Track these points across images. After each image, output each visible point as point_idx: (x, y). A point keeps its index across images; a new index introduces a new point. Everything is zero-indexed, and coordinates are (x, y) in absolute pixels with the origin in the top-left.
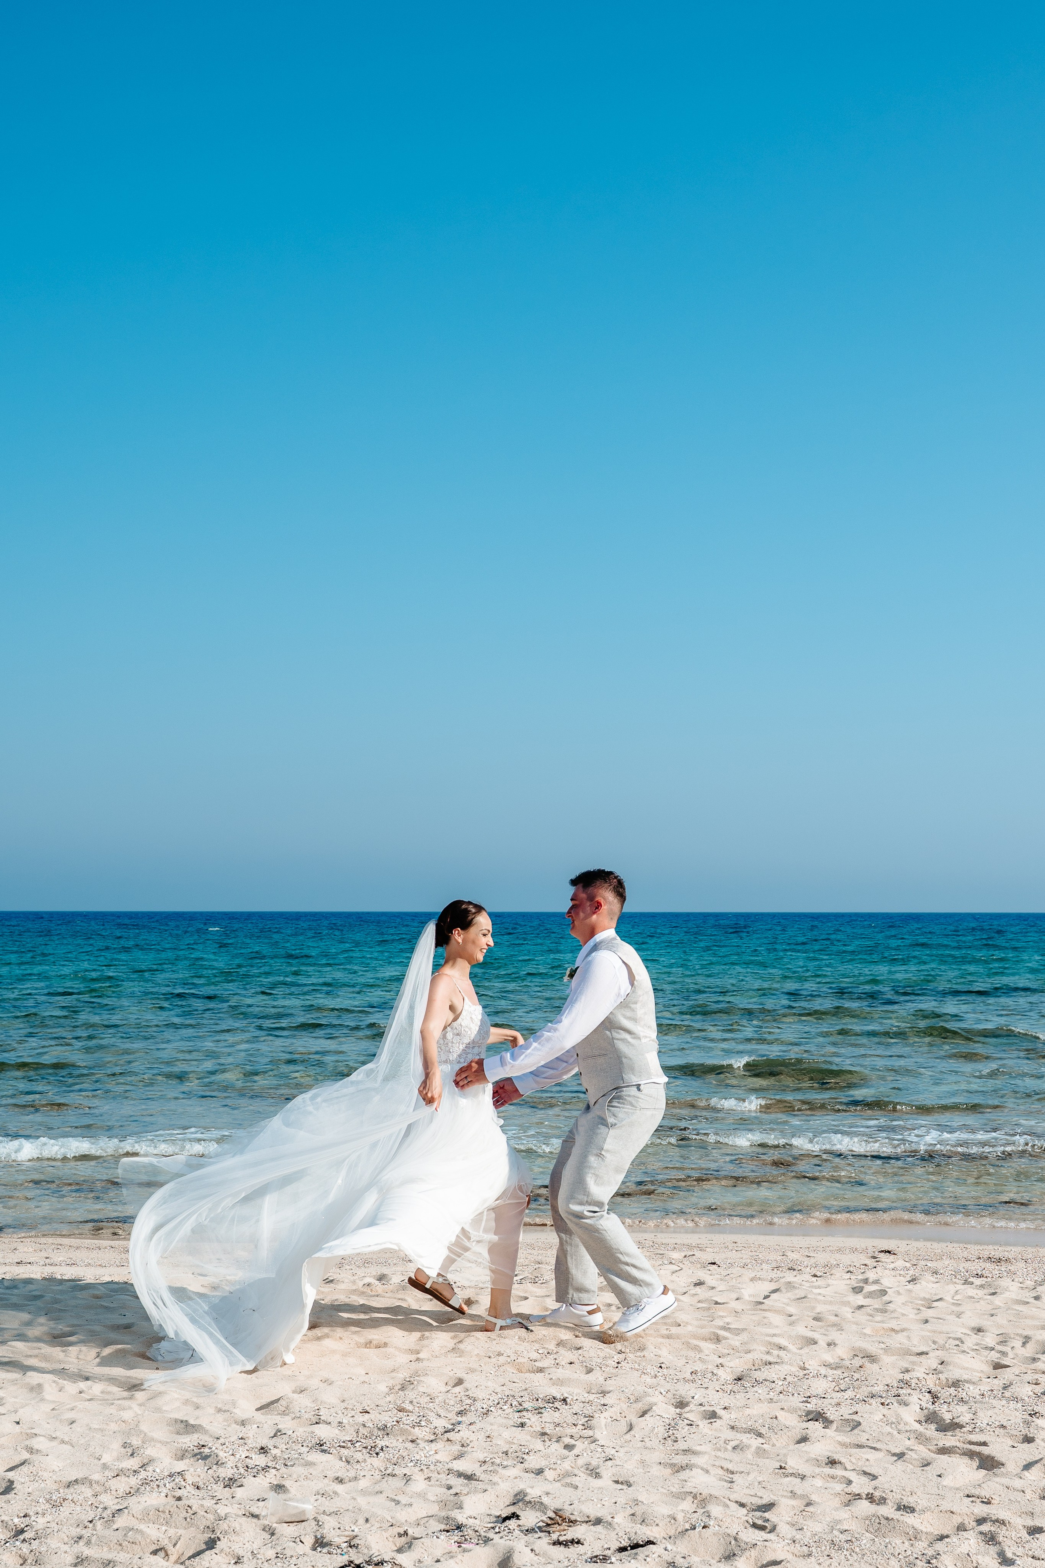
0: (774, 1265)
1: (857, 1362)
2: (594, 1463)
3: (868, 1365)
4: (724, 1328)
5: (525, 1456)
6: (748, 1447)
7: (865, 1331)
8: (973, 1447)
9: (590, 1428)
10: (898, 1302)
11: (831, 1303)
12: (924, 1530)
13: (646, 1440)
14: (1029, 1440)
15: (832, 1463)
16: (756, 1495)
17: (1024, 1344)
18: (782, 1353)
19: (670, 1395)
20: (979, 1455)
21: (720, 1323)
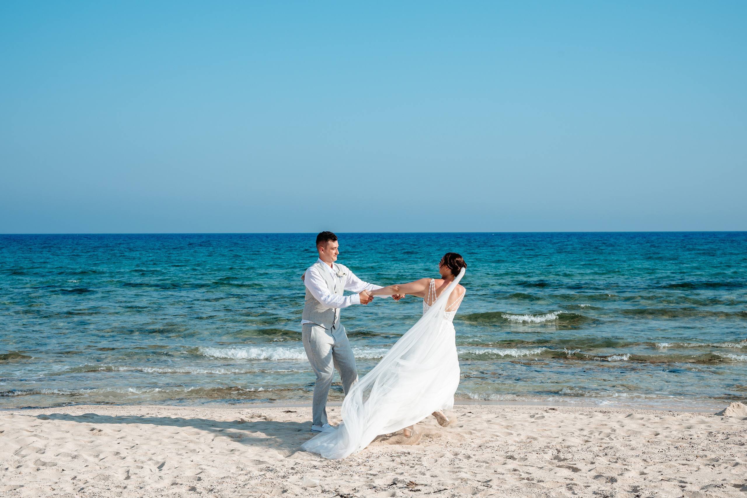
1: (529, 440)
2: (423, 471)
3: (533, 441)
4: (474, 430)
5: (396, 470)
6: (482, 466)
8: (570, 465)
9: (420, 461)
11: (520, 421)
12: (546, 487)
13: (443, 465)
14: (592, 463)
15: (515, 470)
16: (485, 479)
18: (497, 438)
19: (452, 452)
20: (572, 467)
21: (473, 428)
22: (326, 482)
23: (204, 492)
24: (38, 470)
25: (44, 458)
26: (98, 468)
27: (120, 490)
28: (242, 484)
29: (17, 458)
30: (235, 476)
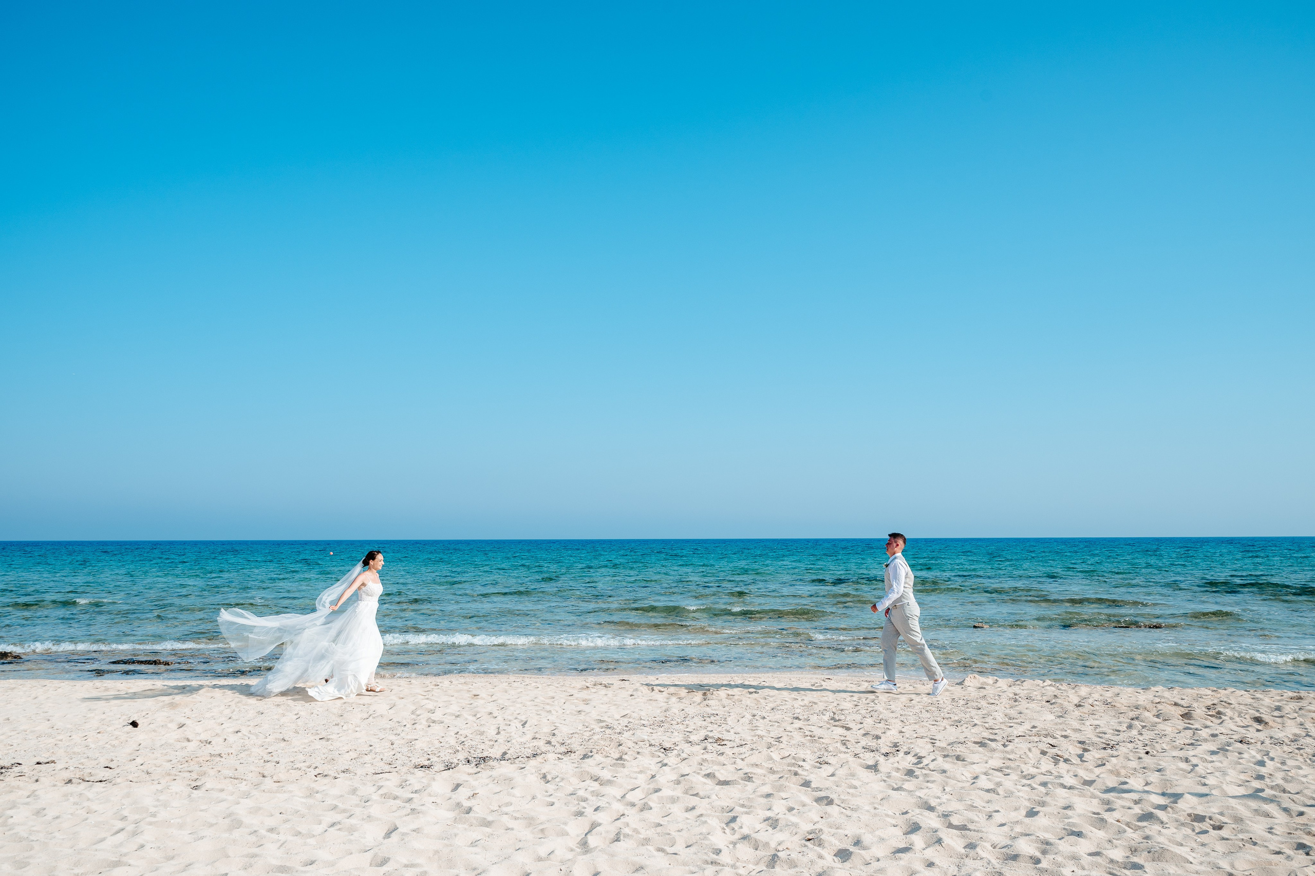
1: (811, 704)
2: (728, 729)
5: (707, 728)
6: (775, 725)
8: (843, 725)
12: (825, 743)
13: (743, 724)
14: (861, 723)
15: (801, 729)
16: (777, 736)
20: (845, 727)
22: (653, 738)
23: (558, 745)
24: (429, 727)
25: (434, 717)
26: (475, 725)
27: (492, 743)
28: (587, 738)
29: (413, 716)
30: (582, 732)
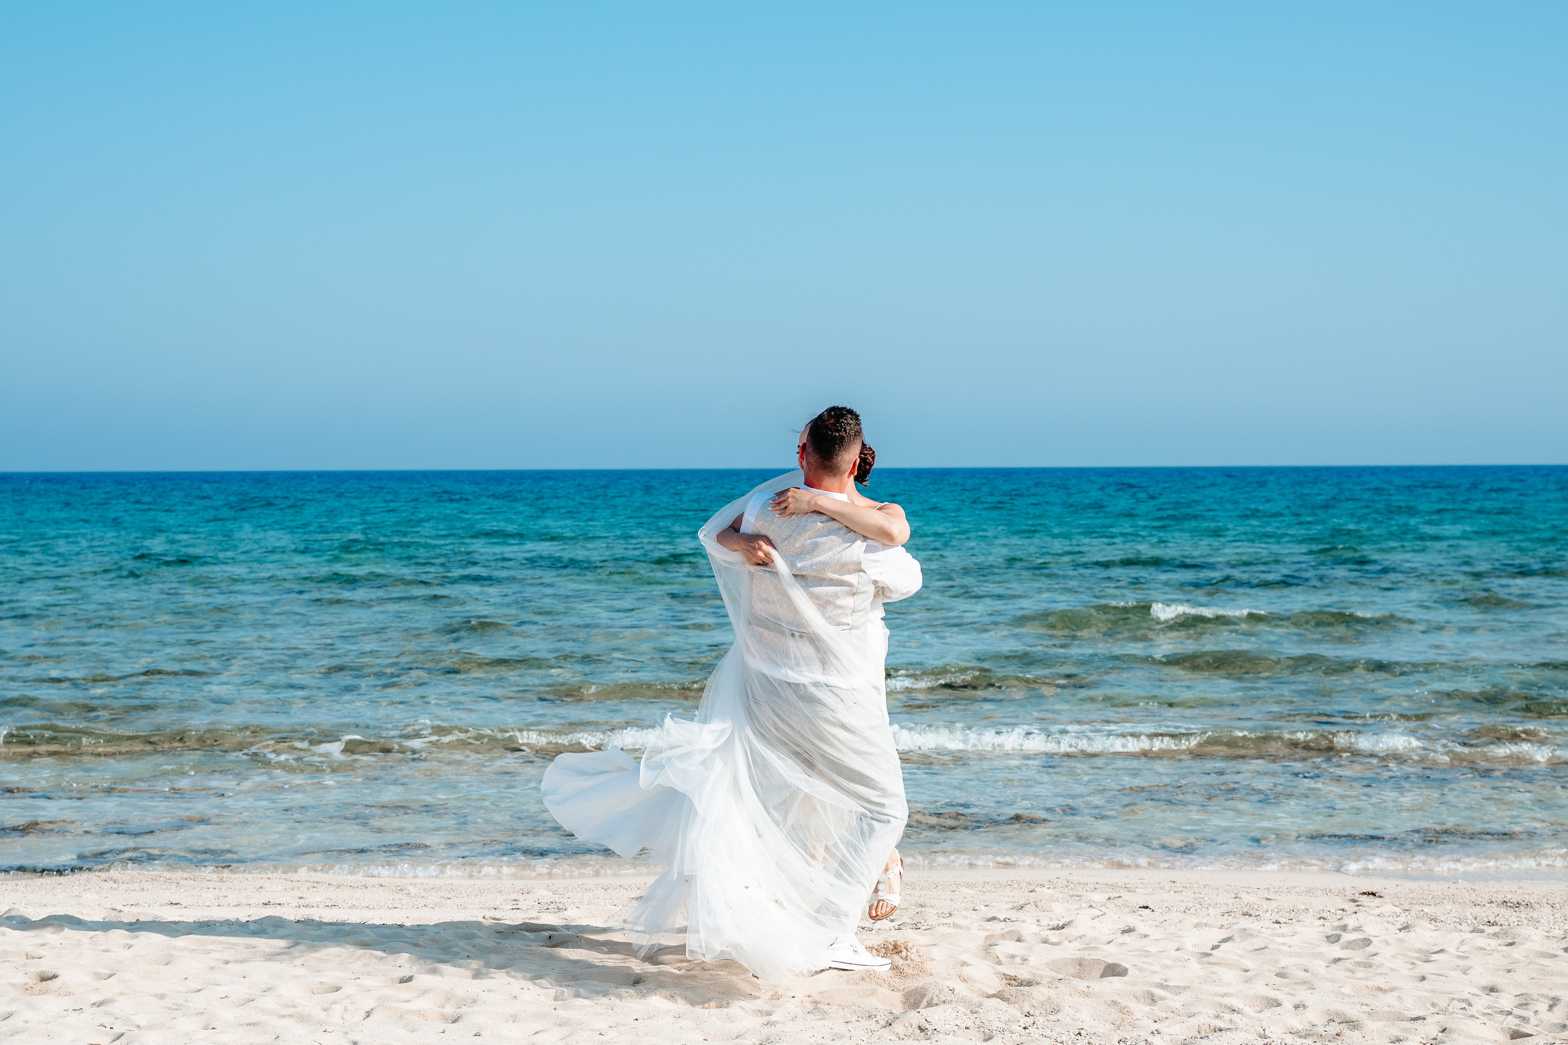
0: (1224, 909)
1: (1334, 1028)
3: (1347, 1032)
4: (1161, 986)
7: (1343, 990)
10: (1386, 953)
11: (1299, 955)
17: (1551, 1007)
18: (1236, 1017)
21: (1156, 979)
